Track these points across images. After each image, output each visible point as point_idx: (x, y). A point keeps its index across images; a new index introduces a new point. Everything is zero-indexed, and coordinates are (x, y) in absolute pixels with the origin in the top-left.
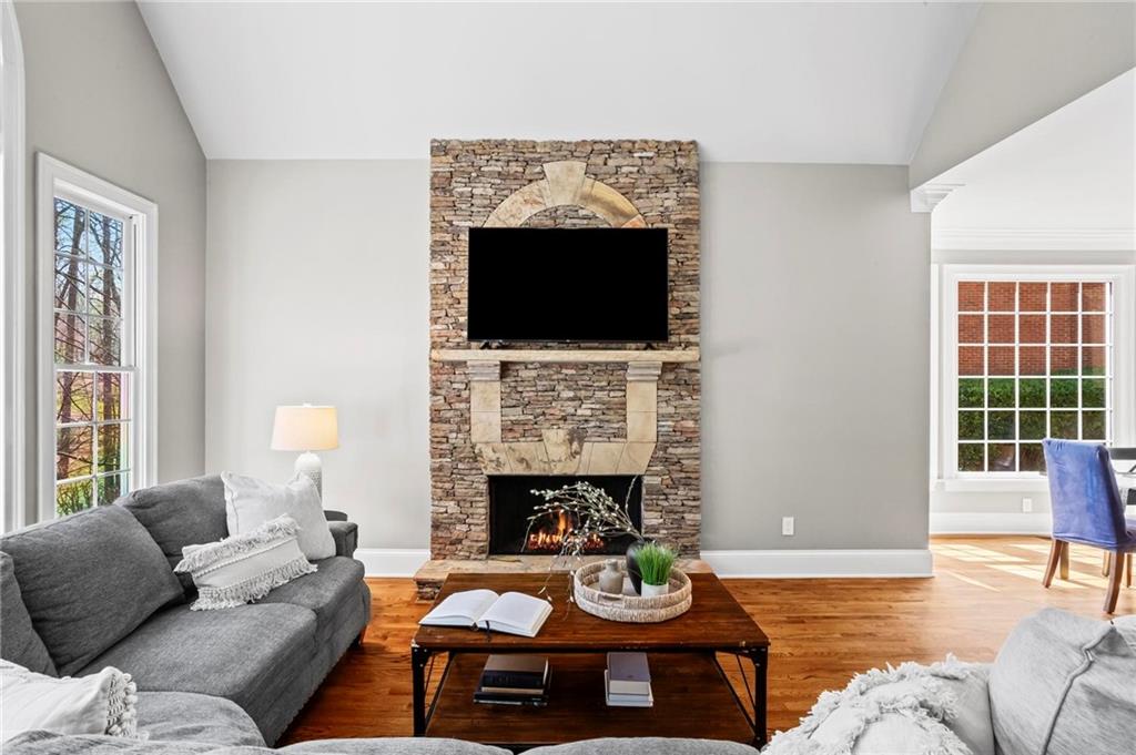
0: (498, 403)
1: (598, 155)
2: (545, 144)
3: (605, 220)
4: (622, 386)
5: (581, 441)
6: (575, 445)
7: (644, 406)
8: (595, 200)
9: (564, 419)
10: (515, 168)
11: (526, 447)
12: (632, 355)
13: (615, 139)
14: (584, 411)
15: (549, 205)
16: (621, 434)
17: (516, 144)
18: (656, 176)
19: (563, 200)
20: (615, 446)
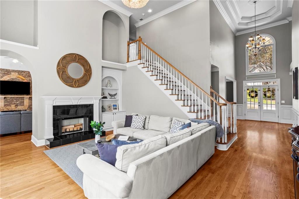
0: (3, 102)
1: (20, 72)
2: (11, 70)
3: (21, 80)
4: (24, 99)
5: (17, 106)
6: (16, 107)
7: (26, 102)
8: (19, 78)
9: (15, 104)
10: (6, 72)
11: (8, 107)
12: (25, 96)
13: (23, 70)
14: (18, 102)
15: (12, 78)
16: (23, 105)
17: (6, 70)
18: (29, 75)
19: (14, 77)
20: (22, 107)
